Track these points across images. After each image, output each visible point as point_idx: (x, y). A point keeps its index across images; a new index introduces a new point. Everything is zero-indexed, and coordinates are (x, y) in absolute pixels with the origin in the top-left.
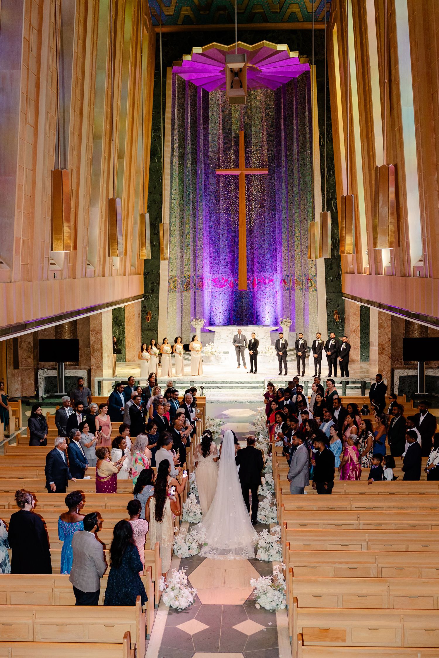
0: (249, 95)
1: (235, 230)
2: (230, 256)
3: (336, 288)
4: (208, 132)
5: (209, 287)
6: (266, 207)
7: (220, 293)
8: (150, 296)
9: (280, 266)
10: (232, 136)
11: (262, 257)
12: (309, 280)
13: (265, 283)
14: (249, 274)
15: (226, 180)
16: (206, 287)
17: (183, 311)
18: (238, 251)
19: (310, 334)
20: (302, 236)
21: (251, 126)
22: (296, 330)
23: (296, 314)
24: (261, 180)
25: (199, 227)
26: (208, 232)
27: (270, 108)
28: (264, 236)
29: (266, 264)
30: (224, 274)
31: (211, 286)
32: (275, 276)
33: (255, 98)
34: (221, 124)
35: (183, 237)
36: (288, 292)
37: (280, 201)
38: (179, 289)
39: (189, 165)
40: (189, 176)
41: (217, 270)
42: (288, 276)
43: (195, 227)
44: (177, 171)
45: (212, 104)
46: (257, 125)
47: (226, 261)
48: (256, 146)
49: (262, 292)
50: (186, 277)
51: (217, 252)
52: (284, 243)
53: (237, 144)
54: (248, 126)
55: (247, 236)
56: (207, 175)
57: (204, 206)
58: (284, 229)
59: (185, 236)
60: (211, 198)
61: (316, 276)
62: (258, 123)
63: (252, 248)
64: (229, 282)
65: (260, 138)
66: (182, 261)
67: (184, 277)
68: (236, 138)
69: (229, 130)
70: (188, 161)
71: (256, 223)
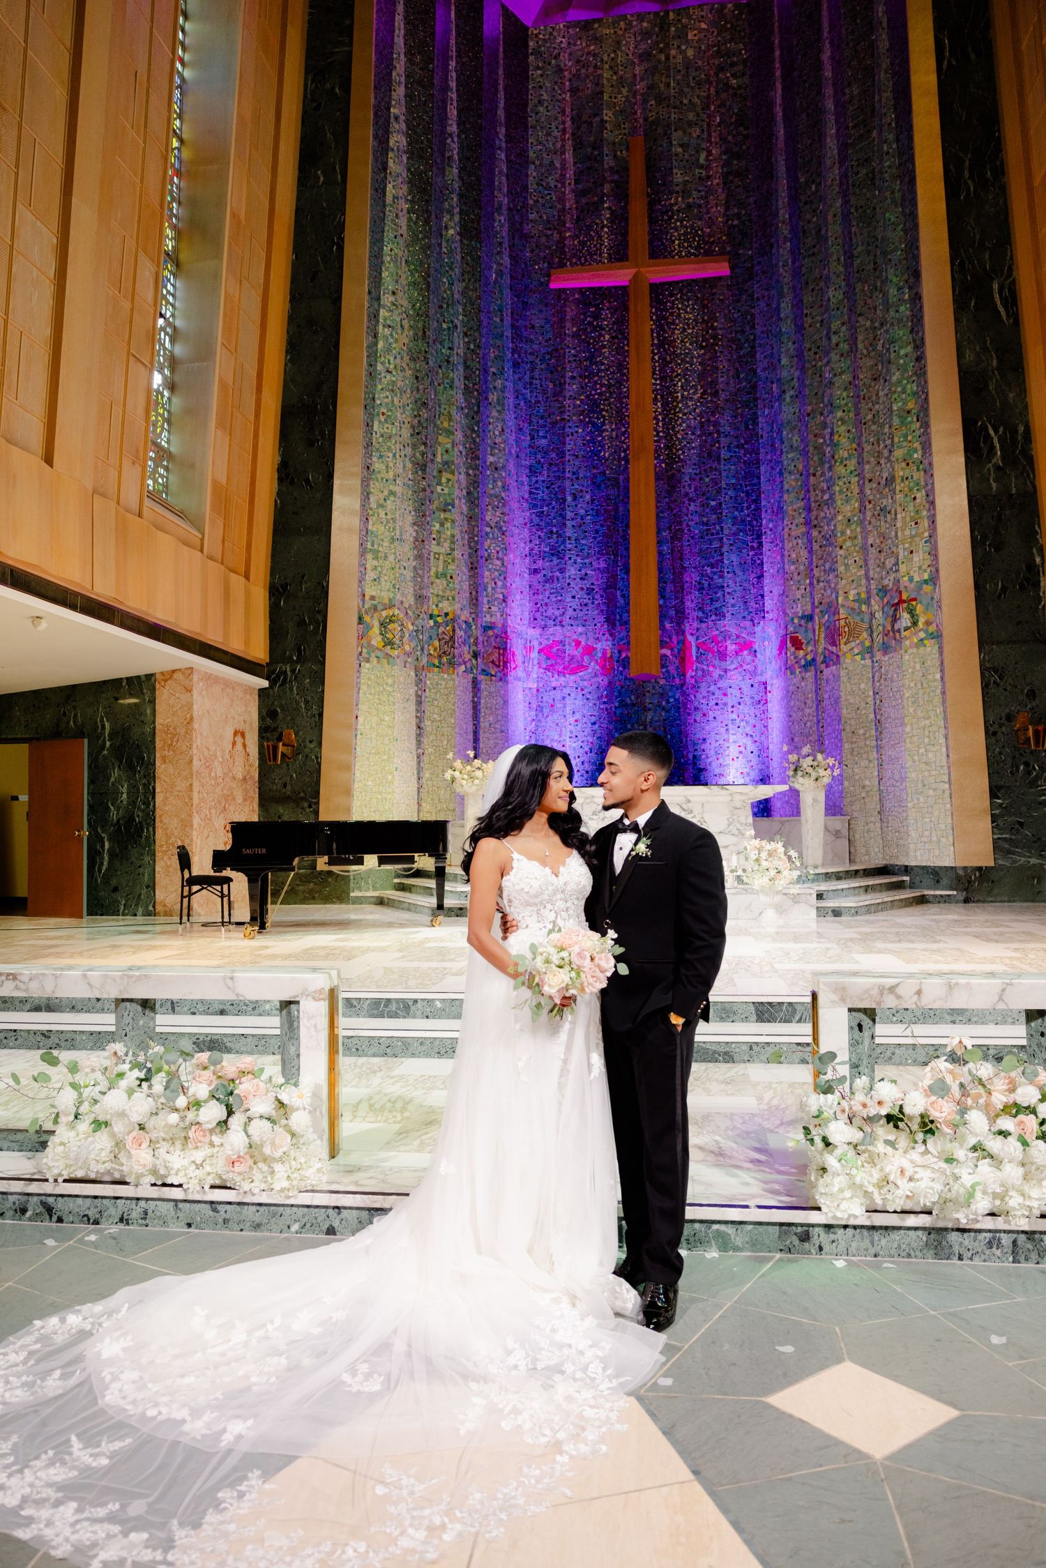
0: (661, 29)
1: (616, 479)
2: (603, 565)
3: (1019, 623)
4: (523, 154)
5: (528, 675)
6: (723, 396)
7: (566, 691)
8: (293, 671)
9: (776, 592)
10: (606, 166)
11: (712, 566)
12: (901, 601)
13: (723, 656)
14: (668, 625)
15: (585, 314)
16: (520, 672)
17: (425, 740)
18: (627, 549)
19: (912, 814)
20: (867, 448)
21: (669, 126)
22: (847, 809)
23: (846, 746)
24: (704, 306)
25: (491, 459)
26: (527, 488)
27: (733, 65)
28: (719, 491)
29: (727, 590)
30: (580, 629)
31: (535, 671)
32: (758, 629)
33: (681, 35)
34: (569, 131)
35: (424, 471)
36: (810, 675)
37: (773, 366)
38: (409, 654)
39: (451, 232)
40: (451, 269)
41: (557, 613)
42: (810, 618)
43: (475, 454)
44: (404, 230)
45: (538, 68)
46: (690, 124)
47: (586, 584)
48: (685, 193)
49: (713, 688)
50: (439, 620)
51: (556, 553)
52: (793, 504)
53: (621, 193)
54: (660, 130)
55: (658, 496)
56: (520, 291)
57: (510, 395)
58: (790, 456)
59: (432, 470)
60: (536, 374)
61: (934, 580)
62: (691, 116)
63: (677, 536)
64: (600, 655)
65: (702, 167)
66: (419, 557)
67: (431, 617)
68: (618, 172)
69: (594, 148)
70: (446, 218)
71: (690, 449)
